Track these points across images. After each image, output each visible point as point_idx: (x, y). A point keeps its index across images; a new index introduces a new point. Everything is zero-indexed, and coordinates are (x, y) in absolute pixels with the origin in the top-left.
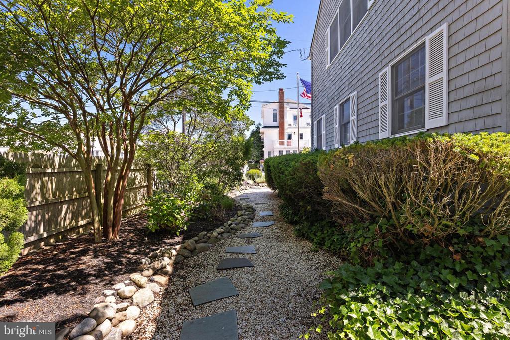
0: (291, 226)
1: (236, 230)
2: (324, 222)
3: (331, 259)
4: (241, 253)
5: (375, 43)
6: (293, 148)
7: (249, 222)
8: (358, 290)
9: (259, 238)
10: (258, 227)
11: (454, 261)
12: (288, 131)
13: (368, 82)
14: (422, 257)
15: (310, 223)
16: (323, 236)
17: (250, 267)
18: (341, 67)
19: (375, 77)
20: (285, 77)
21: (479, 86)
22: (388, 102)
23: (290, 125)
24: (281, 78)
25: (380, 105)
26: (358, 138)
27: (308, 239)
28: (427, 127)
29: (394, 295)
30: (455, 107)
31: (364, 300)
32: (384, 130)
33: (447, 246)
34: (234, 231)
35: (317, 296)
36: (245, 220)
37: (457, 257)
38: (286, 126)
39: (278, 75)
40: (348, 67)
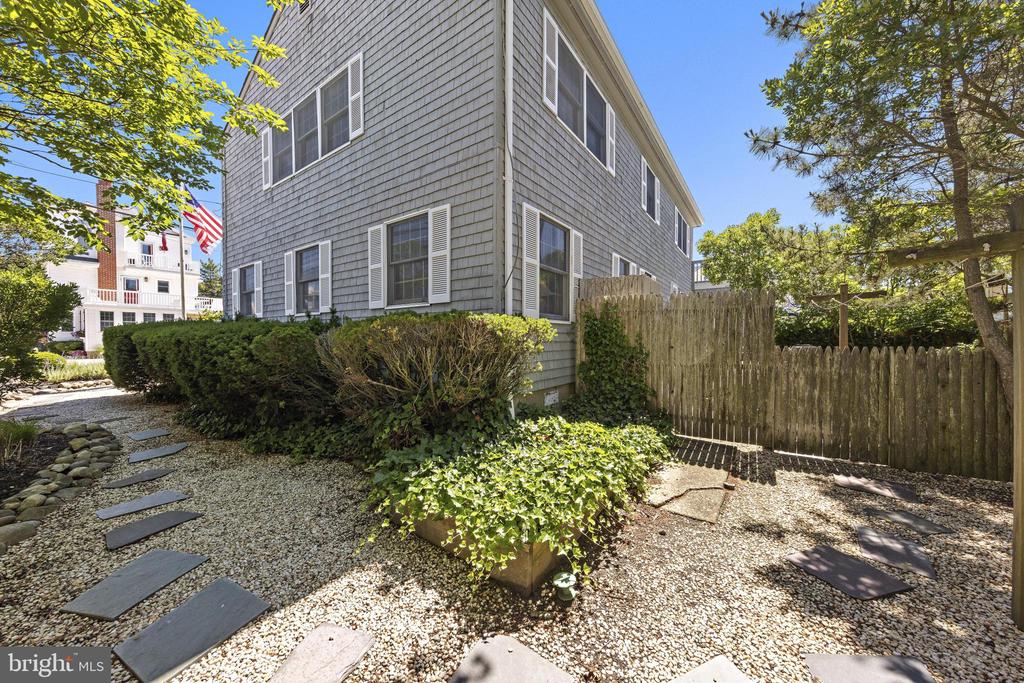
0: (228, 443)
1: (94, 477)
2: (305, 422)
3: (330, 466)
4: (151, 508)
5: (361, 188)
6: (143, 308)
7: (114, 456)
8: (419, 468)
9: (170, 476)
10: (149, 460)
11: (477, 422)
12: (124, 272)
13: (349, 234)
14: (454, 425)
15: (277, 429)
16: (308, 440)
17: (195, 519)
18: (299, 198)
19: (362, 230)
20: (211, 188)
21: (477, 271)
22: (383, 265)
23: (132, 261)
24: (201, 188)
25: (371, 267)
26: (333, 305)
27: (279, 451)
28: (431, 301)
29: (447, 462)
30: (457, 286)
31: (429, 473)
32: (377, 297)
33: (470, 411)
34: (87, 481)
35: (342, 508)
36: (101, 455)
37: (478, 418)
38: (121, 262)
39: (195, 179)
40: (312, 202)
